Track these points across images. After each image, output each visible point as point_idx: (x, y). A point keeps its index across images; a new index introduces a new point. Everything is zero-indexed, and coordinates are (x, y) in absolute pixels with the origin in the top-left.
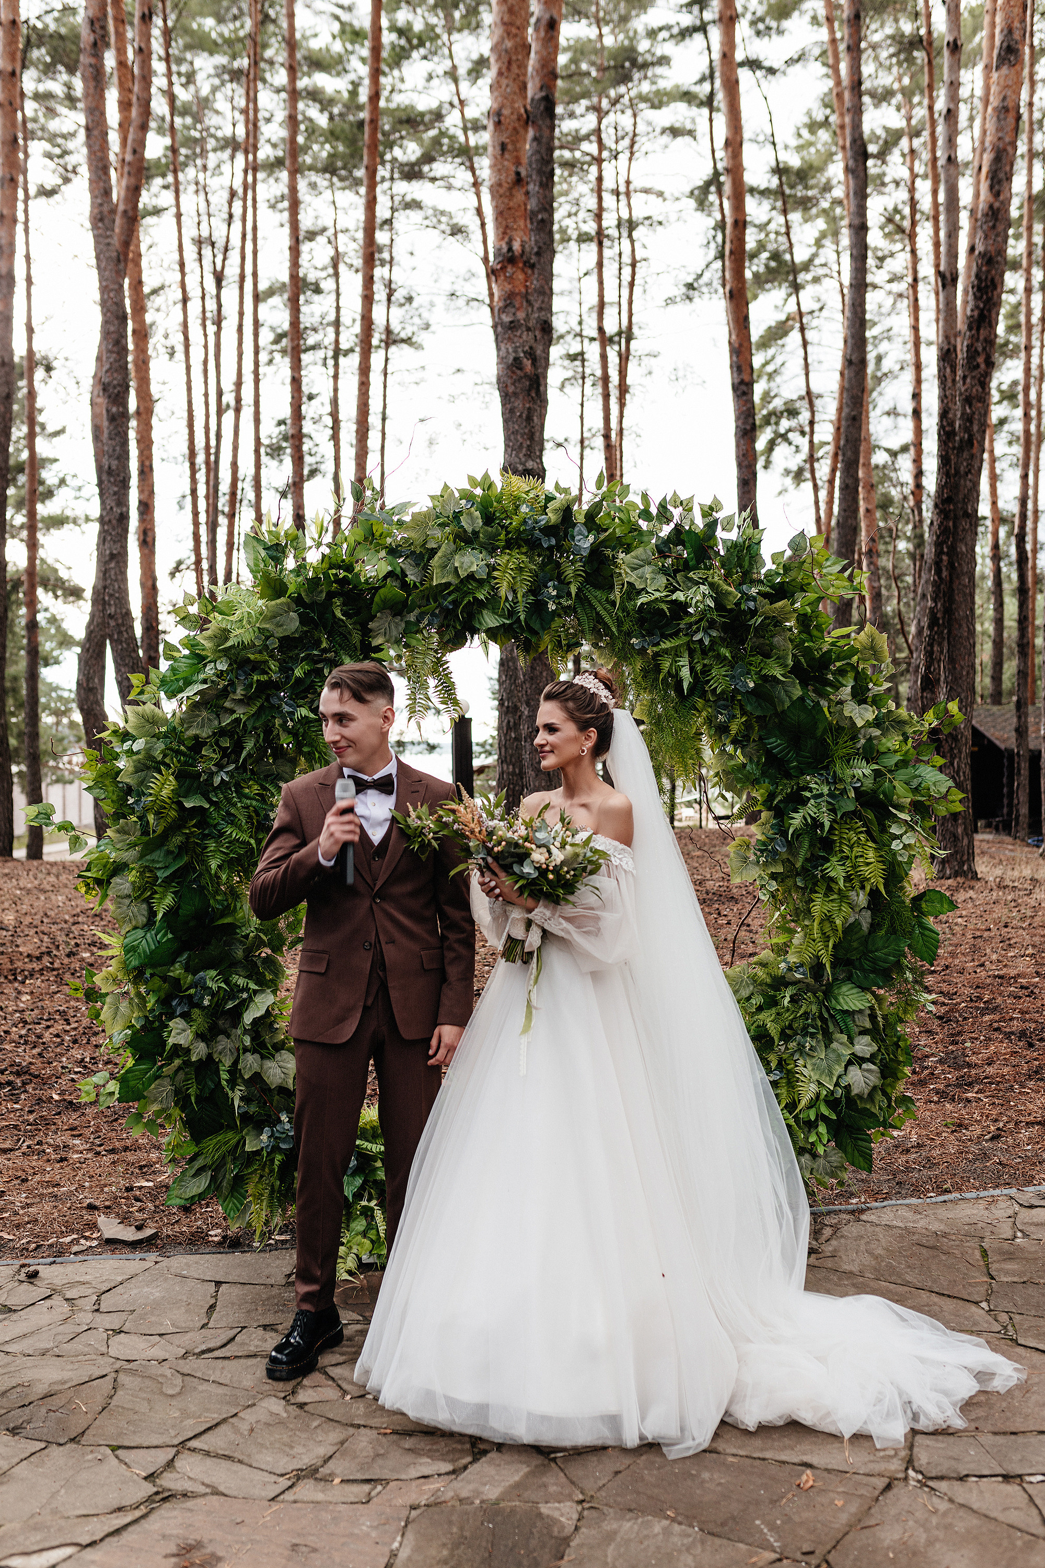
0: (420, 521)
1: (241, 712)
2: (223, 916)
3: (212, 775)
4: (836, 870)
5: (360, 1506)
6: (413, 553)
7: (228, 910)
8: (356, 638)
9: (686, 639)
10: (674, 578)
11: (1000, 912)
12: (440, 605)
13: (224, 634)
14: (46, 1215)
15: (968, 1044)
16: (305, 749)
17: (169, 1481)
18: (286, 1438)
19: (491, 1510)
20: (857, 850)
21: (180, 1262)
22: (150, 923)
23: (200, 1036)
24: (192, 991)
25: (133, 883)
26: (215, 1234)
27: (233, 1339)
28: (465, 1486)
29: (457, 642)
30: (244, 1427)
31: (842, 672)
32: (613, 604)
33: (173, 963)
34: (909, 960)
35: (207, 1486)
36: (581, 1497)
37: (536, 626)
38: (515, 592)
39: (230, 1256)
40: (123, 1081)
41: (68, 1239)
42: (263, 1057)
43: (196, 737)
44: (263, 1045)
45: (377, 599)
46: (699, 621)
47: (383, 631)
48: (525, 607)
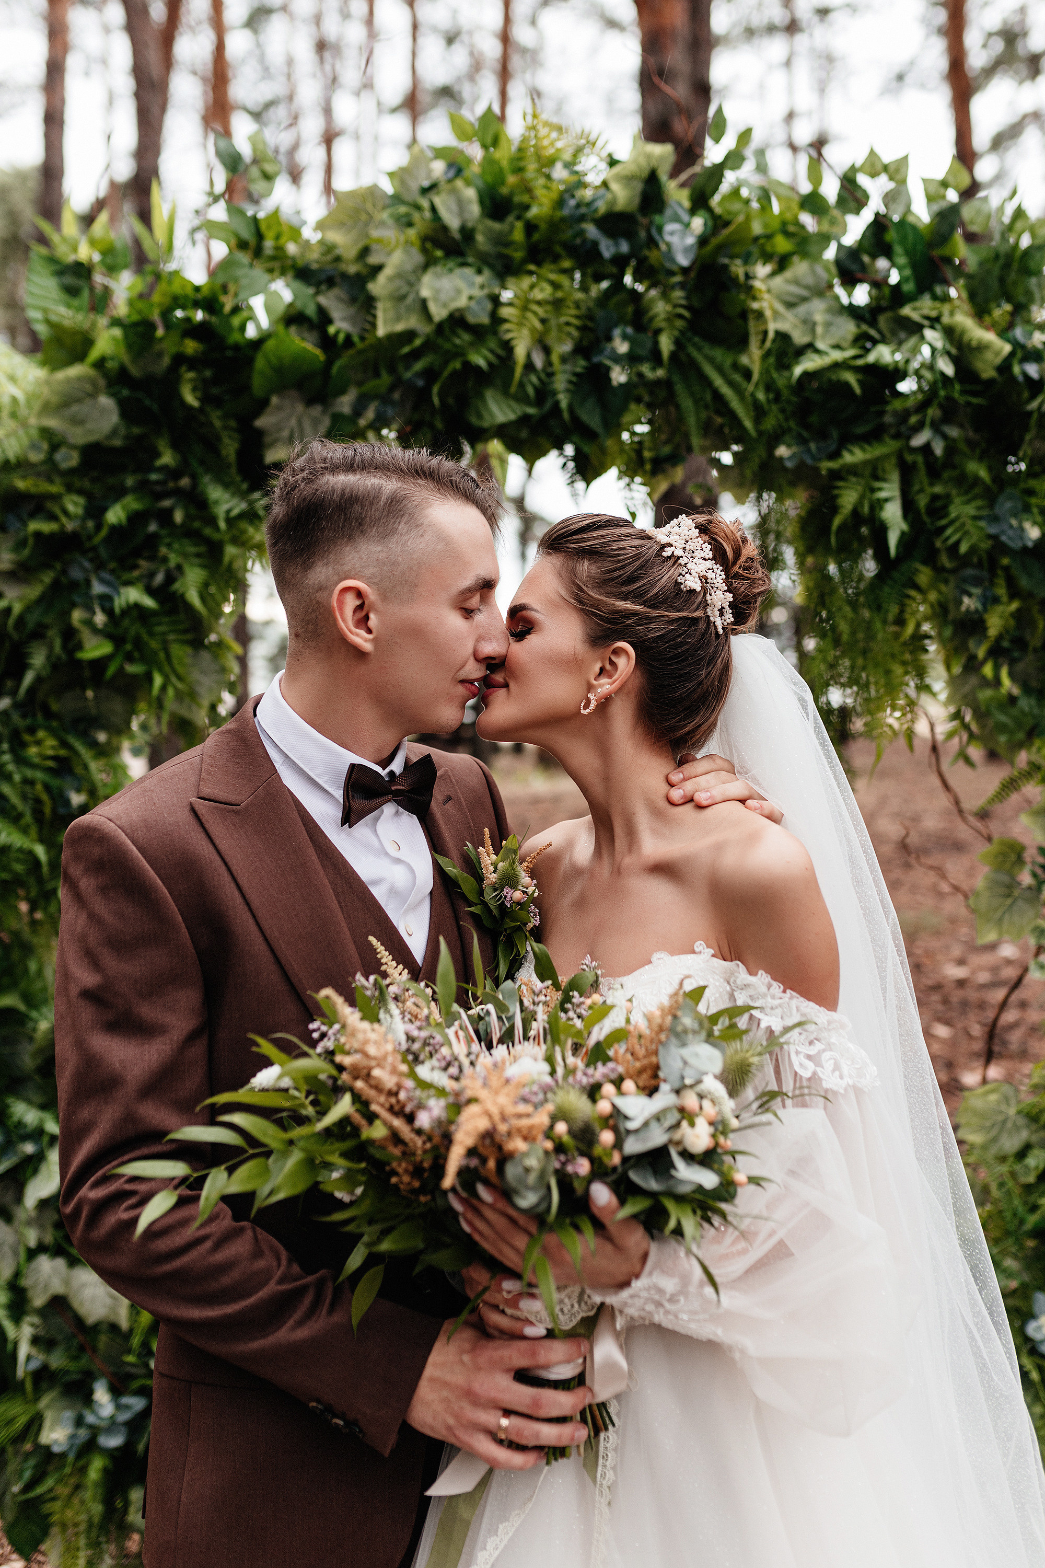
0: (355, 207)
6: (344, 276)
8: (230, 448)
9: (897, 444)
12: (398, 383)
32: (747, 374)
37: (592, 421)
38: (547, 350)
42: (69, 1265)
45: (261, 365)
46: (923, 406)
47: (285, 433)
48: (570, 382)
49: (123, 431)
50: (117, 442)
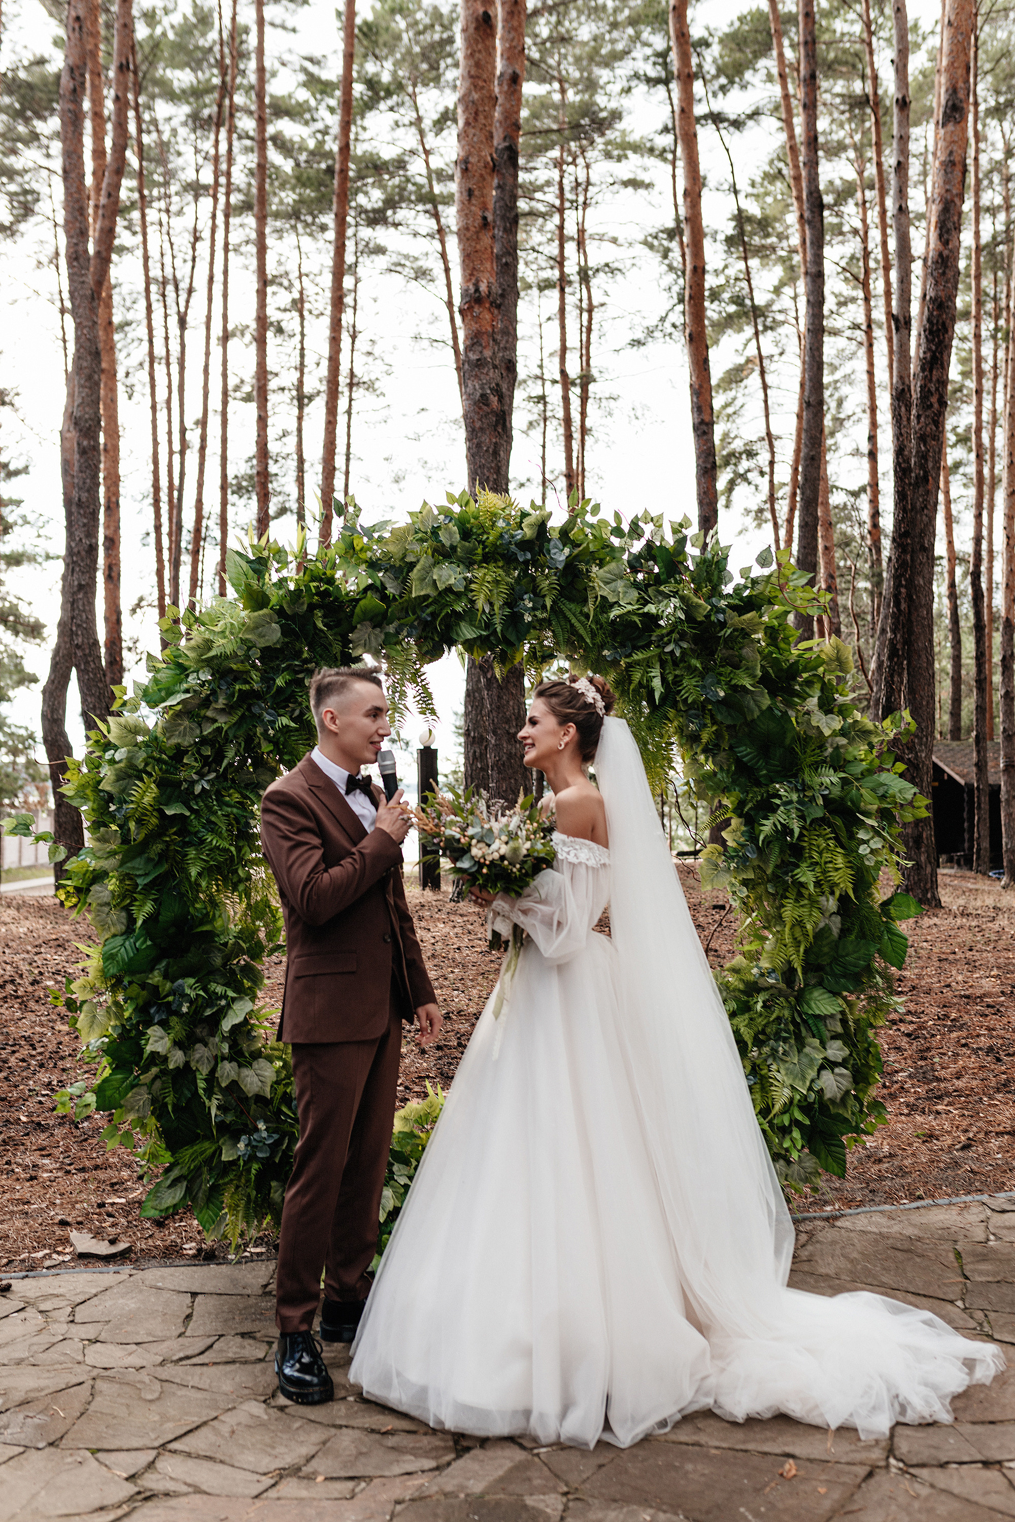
0: (400, 535)
1: (223, 722)
2: (202, 923)
3: (193, 783)
4: (806, 876)
5: (345, 1502)
7: (206, 919)
8: (337, 648)
9: (658, 650)
10: (646, 592)
11: (965, 937)
12: (418, 618)
13: (208, 644)
14: (18, 1231)
15: (937, 1060)
16: (286, 757)
17: (151, 1482)
18: (267, 1440)
19: (477, 1503)
20: (827, 856)
21: (156, 1274)
22: (129, 929)
23: (177, 1044)
24: (171, 998)
25: (112, 892)
26: (190, 1248)
27: (211, 1346)
28: (449, 1480)
29: (434, 654)
30: (225, 1430)
31: (809, 683)
32: (587, 616)
33: (152, 970)
34: (878, 963)
35: (189, 1485)
36: (565, 1489)
37: (512, 638)
38: (491, 604)
39: (205, 1268)
40: (99, 1091)
41: (40, 1254)
42: (240, 1066)
43: (178, 746)
44: (240, 1053)
45: (357, 610)
46: (669, 633)
47: (362, 642)
48: (502, 619)
49: (282, 641)
50: (280, 646)
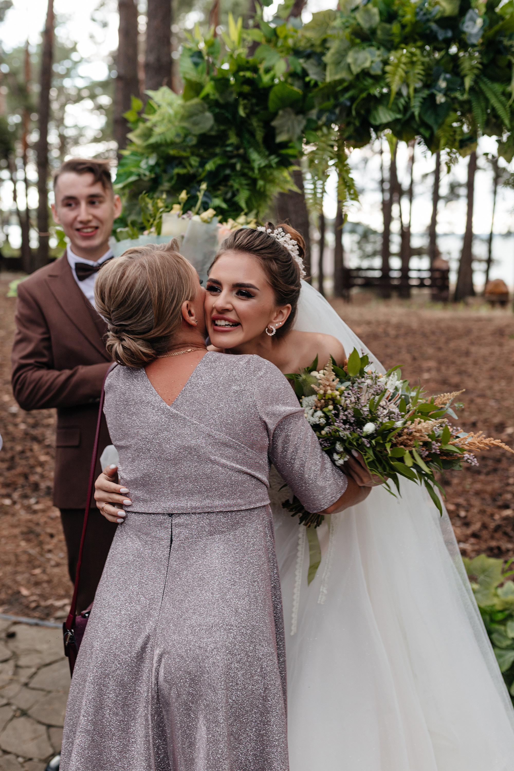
0: (320, 20)
6: (314, 53)
12: (338, 104)
13: (150, 133)
29: (358, 139)
37: (430, 122)
38: (408, 86)
45: (271, 96)
47: (286, 128)
48: (421, 102)
49: (216, 128)
50: (213, 133)
